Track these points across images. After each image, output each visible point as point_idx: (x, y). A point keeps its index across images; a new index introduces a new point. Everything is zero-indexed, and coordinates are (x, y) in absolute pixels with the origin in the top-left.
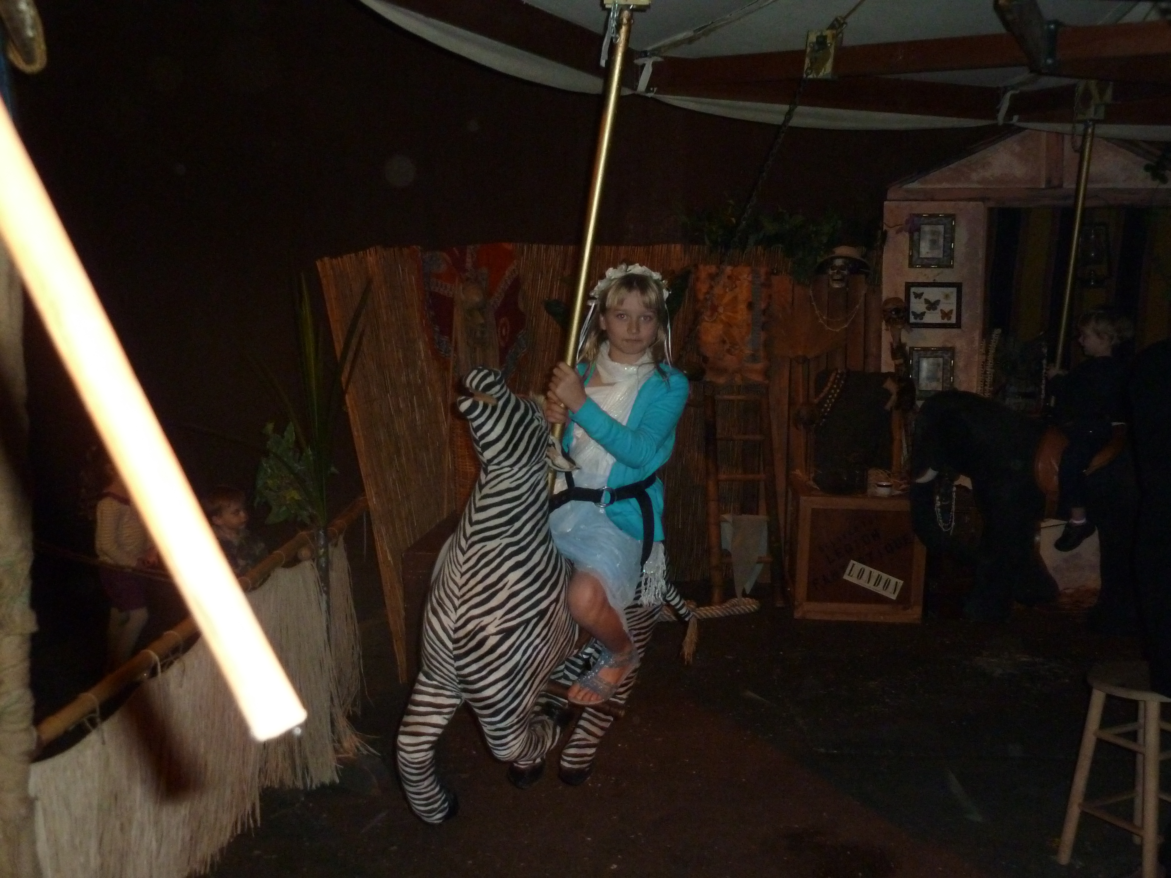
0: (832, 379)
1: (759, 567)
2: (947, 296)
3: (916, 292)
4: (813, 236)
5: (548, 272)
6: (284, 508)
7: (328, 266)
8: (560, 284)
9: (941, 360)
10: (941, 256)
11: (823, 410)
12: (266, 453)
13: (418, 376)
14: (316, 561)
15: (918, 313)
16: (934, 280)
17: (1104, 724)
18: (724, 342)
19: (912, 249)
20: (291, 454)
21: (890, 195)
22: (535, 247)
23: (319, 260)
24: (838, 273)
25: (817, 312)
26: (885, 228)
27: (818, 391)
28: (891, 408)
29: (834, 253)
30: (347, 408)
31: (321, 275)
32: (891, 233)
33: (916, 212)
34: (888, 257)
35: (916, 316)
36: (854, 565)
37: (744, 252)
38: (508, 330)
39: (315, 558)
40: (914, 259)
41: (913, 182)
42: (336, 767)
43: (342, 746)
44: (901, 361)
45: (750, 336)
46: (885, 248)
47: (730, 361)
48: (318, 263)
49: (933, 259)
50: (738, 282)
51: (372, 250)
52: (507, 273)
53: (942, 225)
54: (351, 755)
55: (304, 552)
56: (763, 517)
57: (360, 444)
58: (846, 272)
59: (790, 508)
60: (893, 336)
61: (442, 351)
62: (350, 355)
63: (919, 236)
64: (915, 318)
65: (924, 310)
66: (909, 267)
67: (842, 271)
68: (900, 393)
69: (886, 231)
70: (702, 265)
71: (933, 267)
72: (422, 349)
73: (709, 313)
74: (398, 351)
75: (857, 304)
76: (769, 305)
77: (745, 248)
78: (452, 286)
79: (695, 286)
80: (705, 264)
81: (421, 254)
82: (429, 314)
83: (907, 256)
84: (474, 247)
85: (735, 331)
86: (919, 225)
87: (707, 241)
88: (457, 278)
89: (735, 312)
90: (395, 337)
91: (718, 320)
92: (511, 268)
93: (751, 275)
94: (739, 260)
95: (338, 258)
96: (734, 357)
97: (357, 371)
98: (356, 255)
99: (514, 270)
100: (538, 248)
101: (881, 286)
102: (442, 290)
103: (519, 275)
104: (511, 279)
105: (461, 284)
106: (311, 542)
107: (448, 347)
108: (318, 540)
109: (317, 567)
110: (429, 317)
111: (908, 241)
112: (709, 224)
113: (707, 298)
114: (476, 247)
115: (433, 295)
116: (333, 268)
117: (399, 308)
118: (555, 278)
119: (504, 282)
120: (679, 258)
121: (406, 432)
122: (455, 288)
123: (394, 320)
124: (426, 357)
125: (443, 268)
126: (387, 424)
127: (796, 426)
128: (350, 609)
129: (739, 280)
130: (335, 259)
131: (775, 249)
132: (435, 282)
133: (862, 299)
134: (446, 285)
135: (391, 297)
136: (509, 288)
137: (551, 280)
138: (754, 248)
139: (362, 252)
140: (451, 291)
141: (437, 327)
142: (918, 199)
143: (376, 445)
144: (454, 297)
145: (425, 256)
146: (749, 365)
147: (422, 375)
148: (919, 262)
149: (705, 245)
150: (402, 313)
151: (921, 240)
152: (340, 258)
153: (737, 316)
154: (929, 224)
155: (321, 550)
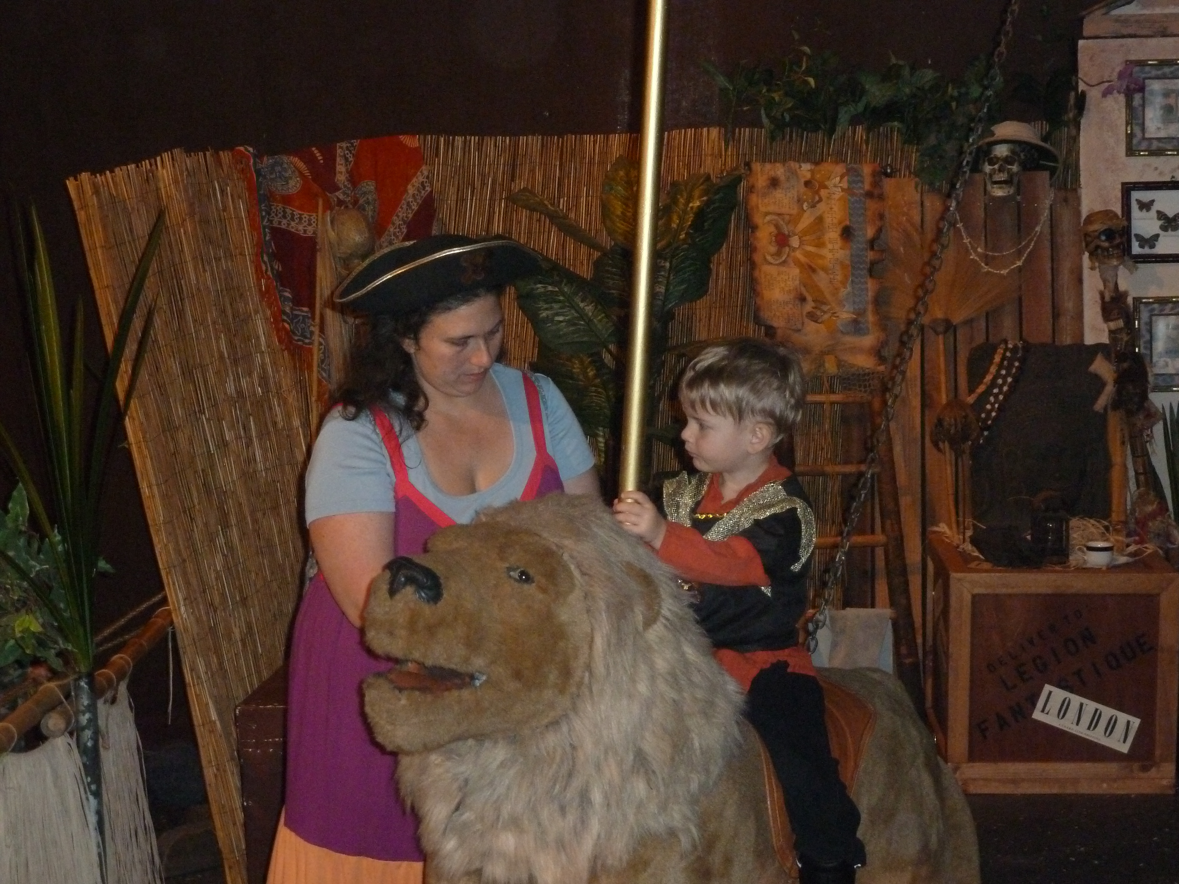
0: (997, 359)
3: (1141, 199)
4: (954, 104)
5: (484, 184)
7: (88, 189)
8: (506, 206)
11: (983, 415)
13: (256, 382)
14: (75, 734)
15: (1147, 236)
16: (1173, 177)
18: (803, 299)
19: (1131, 124)
21: (1088, 28)
22: (459, 140)
23: (72, 179)
24: (1000, 170)
25: (966, 241)
26: (1081, 87)
27: (972, 382)
28: (1105, 409)
29: (993, 134)
31: (76, 205)
32: (1093, 95)
33: (1133, 58)
34: (1087, 138)
35: (1144, 241)
36: (1050, 693)
37: (830, 138)
39: (72, 731)
40: (1135, 141)
41: (1129, 4)
44: (1121, 323)
45: (849, 289)
46: (1083, 121)
47: (814, 334)
48: (71, 184)
49: (1170, 139)
50: (823, 193)
51: (166, 157)
52: (411, 190)
55: (53, 722)
56: (883, 611)
58: (1015, 168)
59: (931, 594)
60: (1105, 281)
61: (297, 334)
62: (130, 349)
63: (1143, 98)
64: (1142, 246)
65: (1157, 230)
66: (1127, 155)
67: (1009, 167)
68: (1121, 380)
69: (1083, 92)
70: (758, 164)
71: (1169, 153)
72: (261, 332)
73: (773, 249)
74: (218, 338)
75: (1037, 224)
76: (880, 231)
77: (831, 131)
78: (312, 218)
79: (746, 201)
80: (764, 161)
81: (255, 160)
82: (272, 269)
83: (1123, 137)
84: (349, 145)
85: (822, 280)
86: (1141, 79)
87: (765, 120)
88: (321, 203)
89: (820, 245)
90: (211, 313)
91: (790, 261)
92: (418, 180)
93: (846, 178)
94: (823, 152)
95: (105, 174)
96: (822, 327)
97: (144, 375)
98: (138, 166)
99: (423, 182)
100: (465, 142)
101: (1079, 190)
102: (293, 224)
103: (431, 192)
104: (418, 201)
105: (329, 212)
106: (64, 700)
107: (309, 327)
108: (77, 696)
109: (78, 747)
110: (273, 273)
111: (1124, 110)
112: (768, 91)
113: (769, 222)
114: (352, 144)
115: (278, 234)
116: (96, 191)
117: (218, 259)
118: (498, 198)
119: (405, 207)
120: (716, 151)
121: (238, 483)
122: (317, 220)
123: (209, 282)
124: (269, 347)
125: (294, 185)
126: (203, 471)
127: (936, 445)
128: (142, 817)
129: (826, 187)
130: (101, 175)
131: (887, 131)
132: (281, 211)
133: (1046, 215)
134: (301, 215)
135: (202, 240)
136: (414, 215)
137: (490, 200)
138: (848, 129)
139: (147, 161)
140: (310, 224)
141: (286, 291)
142: (1138, 33)
143: (185, 512)
144: (316, 234)
145: (262, 164)
146: (849, 340)
147: (264, 379)
148: (1144, 145)
149: (762, 127)
150: (222, 268)
151: (1146, 106)
152: (108, 172)
153: (824, 252)
154: (1157, 78)
155: (84, 715)
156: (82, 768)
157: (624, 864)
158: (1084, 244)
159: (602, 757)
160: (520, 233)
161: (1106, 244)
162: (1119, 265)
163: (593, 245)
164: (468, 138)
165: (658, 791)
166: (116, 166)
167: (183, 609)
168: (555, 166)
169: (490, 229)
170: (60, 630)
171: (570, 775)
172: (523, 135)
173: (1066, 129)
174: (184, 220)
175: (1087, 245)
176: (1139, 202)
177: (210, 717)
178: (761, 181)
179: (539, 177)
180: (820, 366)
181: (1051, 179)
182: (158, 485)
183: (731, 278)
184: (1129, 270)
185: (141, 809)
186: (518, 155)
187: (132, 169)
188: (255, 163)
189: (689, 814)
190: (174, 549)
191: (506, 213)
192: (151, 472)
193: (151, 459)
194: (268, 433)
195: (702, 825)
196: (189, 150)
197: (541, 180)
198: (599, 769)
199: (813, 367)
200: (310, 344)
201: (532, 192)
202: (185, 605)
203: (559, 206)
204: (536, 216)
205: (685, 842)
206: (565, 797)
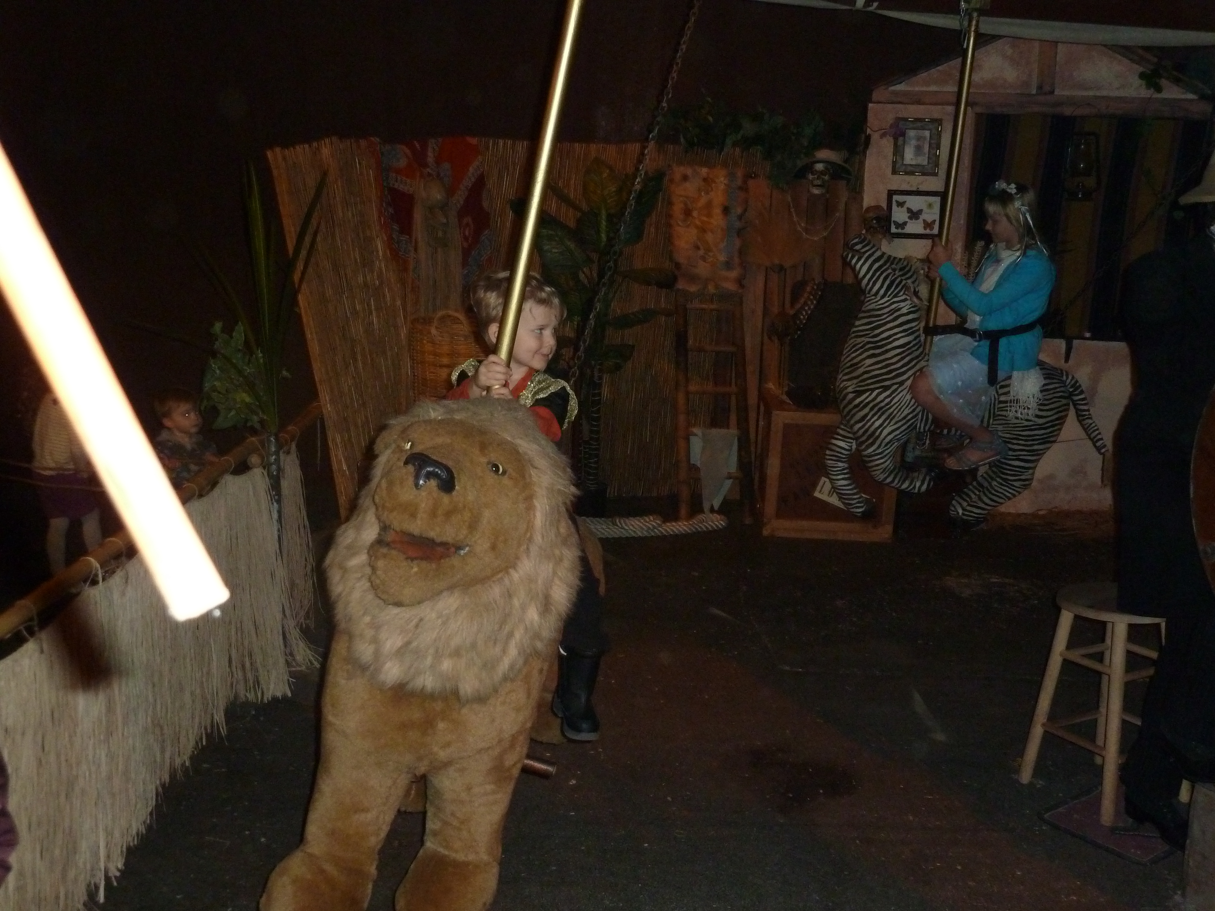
0: (808, 289)
1: (728, 483)
2: (930, 206)
3: (898, 200)
4: (793, 137)
6: (233, 413)
7: (280, 159)
10: (925, 163)
11: (798, 322)
12: (214, 354)
13: (375, 277)
14: (267, 468)
15: (901, 222)
16: (917, 188)
17: (1071, 645)
18: (698, 248)
19: (896, 155)
20: (240, 355)
21: (875, 96)
22: (501, 142)
23: (270, 151)
24: (818, 178)
25: (795, 219)
26: (869, 131)
27: (793, 302)
29: (814, 156)
30: (300, 308)
31: (272, 166)
32: (875, 137)
33: (901, 116)
34: (870, 163)
35: (898, 225)
37: (720, 154)
38: (472, 231)
39: (266, 466)
40: (898, 166)
41: (901, 83)
42: (288, 680)
43: (294, 660)
45: (725, 243)
46: (867, 153)
47: (702, 269)
48: (269, 154)
49: (918, 165)
50: (713, 186)
51: (327, 141)
52: (471, 169)
53: (928, 130)
54: (303, 668)
55: (254, 459)
56: (733, 431)
57: (314, 347)
58: (826, 178)
59: (761, 423)
61: (400, 251)
62: (303, 253)
63: (904, 141)
64: (897, 228)
66: (892, 174)
67: (823, 177)
69: (869, 135)
70: (677, 166)
71: (917, 174)
72: (380, 248)
73: (682, 217)
74: (354, 250)
75: (837, 212)
76: (745, 210)
77: (722, 149)
78: (412, 183)
79: (668, 187)
80: (680, 165)
81: (380, 146)
82: (388, 211)
83: (890, 162)
84: (436, 141)
85: (709, 237)
86: (904, 129)
87: (682, 140)
88: (418, 174)
89: (709, 215)
90: (351, 235)
91: (692, 225)
92: (476, 163)
93: (727, 178)
94: (715, 162)
95: (290, 149)
96: (708, 265)
97: (310, 270)
98: (310, 146)
99: (478, 166)
100: (504, 144)
101: (863, 194)
102: (402, 186)
103: (483, 172)
104: (475, 176)
105: (422, 180)
106: (261, 449)
107: (408, 247)
108: (269, 446)
109: (268, 474)
110: (388, 214)
111: (892, 147)
112: (685, 123)
113: (681, 201)
114: (438, 141)
115: (393, 192)
116: (284, 158)
117: (356, 204)
119: (467, 179)
120: (653, 157)
121: (363, 336)
122: (415, 184)
123: (350, 217)
124: (384, 257)
125: (403, 163)
126: (343, 327)
127: (770, 338)
128: (302, 520)
129: (715, 183)
130: (288, 150)
131: (754, 152)
132: (394, 178)
133: (842, 206)
134: (406, 181)
135: (347, 192)
136: (473, 185)
138: (731, 150)
139: (316, 143)
140: (411, 187)
141: (396, 226)
142: (904, 101)
143: (331, 350)
144: (415, 193)
145: (384, 149)
146: (725, 273)
147: (380, 276)
148: (902, 168)
149: (680, 144)
150: (358, 209)
151: (905, 145)
152: (292, 148)
153: (712, 221)
154: (914, 129)
155: (272, 457)
156: (270, 487)
158: (863, 224)
161: (876, 225)
162: (883, 238)
163: (576, 208)
164: (507, 141)
166: (297, 144)
167: (328, 405)
170: (260, 406)
173: (858, 156)
174: (337, 179)
175: (865, 225)
176: (897, 202)
177: (342, 468)
178: (677, 176)
180: (705, 288)
182: (316, 334)
183: (657, 233)
184: (889, 241)
185: (302, 516)
187: (306, 147)
188: (380, 148)
190: (325, 371)
192: (312, 326)
193: (313, 318)
194: (382, 309)
196: (341, 138)
200: (408, 257)
202: (330, 403)
203: (558, 185)
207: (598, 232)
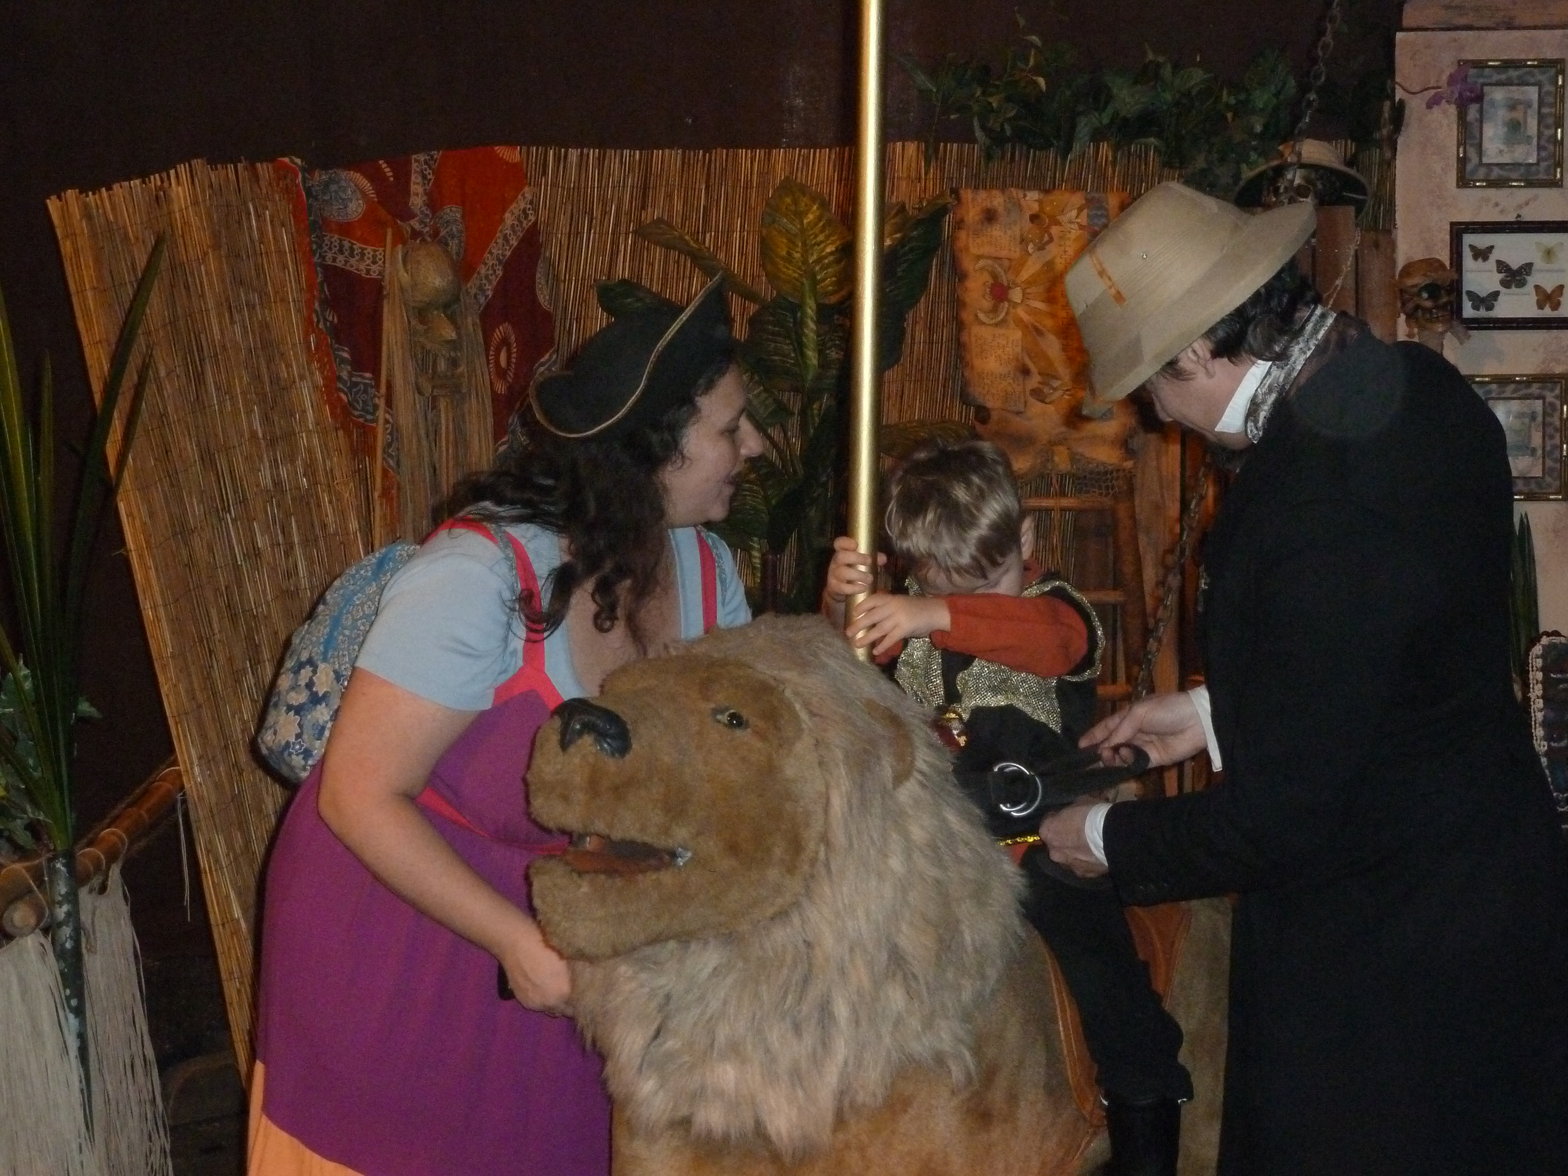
2: (1550, 253)
4: (1229, 115)
5: (605, 213)
7: (75, 211)
8: (634, 243)
9: (1538, 405)
10: (1533, 159)
13: (300, 470)
14: (50, 934)
16: (1519, 216)
18: (1025, 372)
19: (1465, 144)
21: (1410, 16)
22: (574, 154)
23: (53, 197)
26: (1399, 94)
29: (1282, 155)
31: (59, 233)
32: (1415, 106)
33: (1469, 57)
34: (1405, 163)
35: (1478, 301)
37: (1064, 158)
38: (514, 355)
39: (49, 929)
40: (1469, 167)
46: (1400, 141)
47: (1039, 418)
48: (53, 205)
49: (1515, 165)
50: (1055, 230)
51: (183, 170)
52: (509, 219)
53: (1533, 85)
55: (21, 915)
61: (357, 409)
63: (1481, 111)
64: (1476, 307)
65: (1497, 287)
66: (1458, 186)
69: (1402, 102)
70: (969, 191)
71: (1514, 184)
72: (308, 404)
73: (987, 304)
74: (249, 413)
75: (1337, 276)
77: (1068, 149)
78: (378, 253)
79: (953, 238)
80: (976, 188)
81: (303, 177)
82: (325, 320)
83: (1453, 162)
84: (427, 158)
85: (1052, 346)
86: (1479, 86)
87: (979, 134)
88: (389, 232)
89: (1049, 299)
90: (241, 379)
91: (1010, 318)
92: (518, 205)
93: (1085, 211)
94: (1055, 178)
95: (99, 191)
96: (1051, 408)
98: (144, 182)
99: (524, 211)
100: (581, 157)
101: (1394, 231)
102: (353, 261)
103: (536, 223)
104: (519, 233)
105: (400, 246)
106: (35, 889)
107: (372, 399)
108: (51, 881)
109: (54, 950)
110: (325, 324)
111: (1455, 126)
112: (983, 93)
113: (982, 269)
114: (432, 157)
115: (332, 274)
116: (88, 216)
117: (251, 307)
118: (623, 229)
119: (500, 241)
120: (913, 174)
121: (272, 605)
122: (384, 256)
123: (239, 337)
124: (317, 424)
125: (356, 208)
126: (227, 589)
128: (140, 1042)
129: (1058, 223)
130: (94, 194)
131: (1141, 150)
132: (336, 244)
133: (1349, 263)
134: (363, 249)
135: (231, 282)
136: (513, 253)
137: (613, 234)
138: (1089, 147)
139: (157, 175)
140: (374, 262)
141: (344, 350)
142: (1476, 25)
143: (201, 641)
144: (384, 276)
145: (312, 179)
147: (310, 470)
148: (1482, 172)
149: (972, 140)
150: (257, 318)
151: (1484, 121)
152: (104, 190)
153: (1054, 308)
154: (1500, 84)
156: (59, 979)
157: (880, 1099)
158: (1399, 305)
159: (847, 957)
160: (652, 280)
161: (1428, 304)
162: (1445, 331)
164: (585, 151)
165: (922, 1002)
166: (114, 182)
167: (197, 770)
168: (700, 190)
169: (613, 271)
170: (29, 794)
171: (806, 980)
172: (658, 149)
173: (1378, 150)
174: (205, 254)
175: (1404, 304)
176: (1472, 248)
177: (232, 914)
178: (972, 214)
179: (678, 205)
180: (1048, 460)
181: (1356, 217)
182: (165, 606)
183: (931, 343)
184: (1459, 339)
185: (139, 1032)
186: (651, 174)
187: (136, 186)
188: (304, 180)
189: (961, 1034)
190: (187, 692)
191: (633, 251)
192: (156, 588)
193: (156, 570)
194: (316, 540)
195: (977, 1051)
196: (213, 162)
197: (680, 208)
198: (844, 973)
199: (1039, 461)
200: (372, 421)
201: (669, 225)
202: (200, 765)
203: (704, 244)
204: (674, 255)
205: (957, 1073)
206: (800, 1012)
207: (800, 347)
